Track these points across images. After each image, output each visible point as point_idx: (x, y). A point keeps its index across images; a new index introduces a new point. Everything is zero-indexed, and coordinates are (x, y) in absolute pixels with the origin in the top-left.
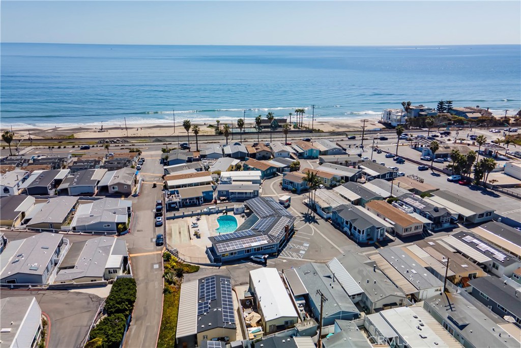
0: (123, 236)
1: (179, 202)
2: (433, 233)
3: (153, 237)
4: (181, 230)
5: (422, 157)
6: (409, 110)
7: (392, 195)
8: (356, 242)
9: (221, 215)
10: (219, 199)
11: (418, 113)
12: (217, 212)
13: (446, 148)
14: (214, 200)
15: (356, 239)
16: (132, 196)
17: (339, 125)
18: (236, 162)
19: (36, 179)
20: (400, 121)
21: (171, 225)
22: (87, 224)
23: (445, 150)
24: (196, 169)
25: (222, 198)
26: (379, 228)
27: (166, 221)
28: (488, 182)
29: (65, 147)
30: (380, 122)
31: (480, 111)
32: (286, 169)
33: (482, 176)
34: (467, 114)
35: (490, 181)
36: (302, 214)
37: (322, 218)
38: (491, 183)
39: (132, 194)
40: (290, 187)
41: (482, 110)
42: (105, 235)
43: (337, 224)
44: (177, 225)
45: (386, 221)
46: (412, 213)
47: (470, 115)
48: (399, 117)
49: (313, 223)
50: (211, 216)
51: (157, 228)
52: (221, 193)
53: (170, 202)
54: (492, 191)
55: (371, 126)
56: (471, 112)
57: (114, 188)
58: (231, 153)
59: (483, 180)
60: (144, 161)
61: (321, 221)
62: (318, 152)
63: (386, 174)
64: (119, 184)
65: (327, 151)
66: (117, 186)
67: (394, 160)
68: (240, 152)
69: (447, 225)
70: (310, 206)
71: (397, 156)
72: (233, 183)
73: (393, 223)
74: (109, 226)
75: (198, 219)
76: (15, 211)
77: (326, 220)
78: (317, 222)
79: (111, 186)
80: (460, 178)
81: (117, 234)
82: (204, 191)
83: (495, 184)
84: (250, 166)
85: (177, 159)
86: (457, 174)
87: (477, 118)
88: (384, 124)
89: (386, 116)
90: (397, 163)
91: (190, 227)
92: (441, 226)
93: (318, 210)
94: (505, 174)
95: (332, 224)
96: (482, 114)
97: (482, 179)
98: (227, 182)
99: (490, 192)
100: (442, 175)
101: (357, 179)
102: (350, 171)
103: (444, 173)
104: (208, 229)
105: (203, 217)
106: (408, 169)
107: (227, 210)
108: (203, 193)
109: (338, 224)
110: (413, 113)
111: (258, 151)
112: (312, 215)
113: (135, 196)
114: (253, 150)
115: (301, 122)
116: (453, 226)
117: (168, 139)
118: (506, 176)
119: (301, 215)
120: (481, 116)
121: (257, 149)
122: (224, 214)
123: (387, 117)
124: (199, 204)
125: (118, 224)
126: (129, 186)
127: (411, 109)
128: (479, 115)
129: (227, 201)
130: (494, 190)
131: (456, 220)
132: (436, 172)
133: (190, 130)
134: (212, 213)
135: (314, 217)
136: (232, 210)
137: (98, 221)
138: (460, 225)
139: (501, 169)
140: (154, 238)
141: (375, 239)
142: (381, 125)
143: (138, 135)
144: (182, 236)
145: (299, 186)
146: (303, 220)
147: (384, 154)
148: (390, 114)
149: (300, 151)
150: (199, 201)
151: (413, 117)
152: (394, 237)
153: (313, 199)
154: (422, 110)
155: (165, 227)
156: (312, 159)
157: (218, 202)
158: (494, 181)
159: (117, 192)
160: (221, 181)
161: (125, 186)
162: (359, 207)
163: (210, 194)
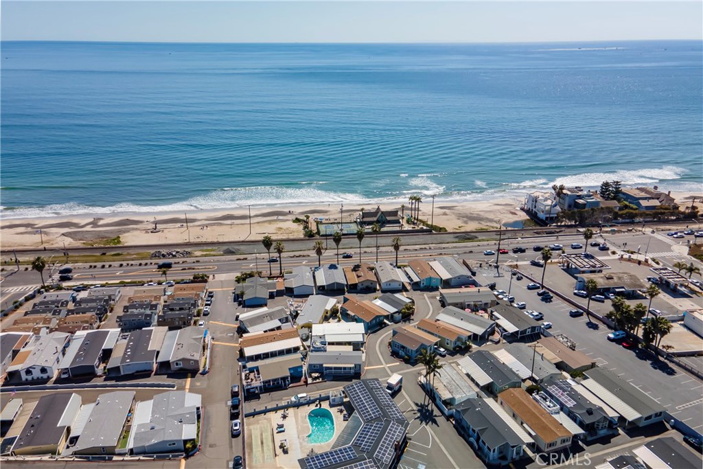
0: (192, 457)
1: (260, 387)
2: (585, 447)
3: (228, 459)
4: (264, 437)
5: (576, 291)
6: (562, 195)
7: (534, 375)
8: (484, 462)
9: (313, 407)
10: (311, 376)
11: (574, 200)
12: (309, 403)
13: (608, 278)
14: (303, 378)
15: (484, 458)
16: (201, 374)
17: (467, 217)
18: (331, 302)
19: (80, 350)
20: (549, 212)
21: (251, 427)
22: (147, 444)
23: (606, 281)
24: (280, 320)
25: (313, 375)
26: (515, 446)
27: (245, 419)
28: (660, 347)
29: (110, 266)
30: (522, 209)
31: (657, 197)
32: (396, 315)
33: (653, 339)
34: (641, 201)
35: (664, 347)
36: (417, 405)
37: (443, 413)
38: (665, 350)
39: (200, 372)
40: (401, 353)
41: (661, 194)
42: (170, 459)
43: (462, 430)
44: (258, 426)
45: (524, 428)
46: (558, 413)
47: (644, 203)
48: (547, 208)
49: (430, 423)
50: (301, 408)
51: (233, 439)
52: (313, 368)
53: (249, 387)
54: (666, 361)
55: (511, 216)
56: (645, 199)
57: (177, 364)
58: (325, 284)
59: (654, 344)
60: (212, 297)
61: (441, 420)
62: (439, 281)
63: (526, 330)
64: (183, 360)
65: (451, 279)
66: (181, 362)
67: (539, 294)
68: (337, 283)
69: (602, 432)
70: (428, 391)
71: (543, 287)
72: (329, 348)
73: (533, 434)
74: (174, 444)
75: (284, 417)
76: (58, 425)
77: (448, 418)
78: (436, 423)
79: (173, 362)
80: (624, 335)
81: (184, 455)
82: (291, 367)
83: (670, 351)
84: (349, 312)
85: (256, 298)
86: (621, 329)
87: (654, 207)
88: (528, 212)
89: (531, 202)
90: (543, 300)
91: (275, 431)
92: (596, 434)
93: (438, 400)
94: (685, 326)
95: (454, 426)
96: (660, 200)
97: (652, 342)
98: (320, 348)
99: (663, 362)
100: (601, 326)
101: (488, 337)
102: (480, 324)
103: (604, 323)
104: (296, 436)
105: (291, 411)
106: (556, 313)
107: (322, 399)
108: (290, 369)
109: (463, 428)
110: (567, 199)
111: (362, 279)
112: (430, 408)
113: (204, 373)
114: (353, 279)
115: (417, 207)
116: (611, 433)
117: (242, 248)
118: (685, 330)
119: (415, 408)
120: (659, 204)
121: (358, 277)
122: (317, 406)
123: (532, 204)
124: (285, 385)
125: (186, 442)
126: (197, 362)
127: (565, 194)
128: (656, 203)
129: (321, 380)
130: (668, 360)
131: (616, 424)
132: (594, 321)
133: (272, 249)
134: (303, 405)
135: (432, 411)
136: (327, 398)
137: (161, 440)
138: (621, 431)
139: (679, 318)
140: (230, 461)
141: (509, 458)
142: (524, 214)
143: (203, 240)
144: (265, 449)
145: (414, 353)
146: (418, 418)
147: (526, 282)
148: (536, 201)
149: (416, 279)
150: (285, 382)
151: (566, 207)
152: (534, 453)
153: (431, 382)
154: (580, 197)
155: (243, 437)
156: (431, 291)
157: (310, 381)
158: (668, 346)
159: (181, 369)
160: (313, 347)
161: (191, 362)
162: (490, 401)
163: (299, 370)
